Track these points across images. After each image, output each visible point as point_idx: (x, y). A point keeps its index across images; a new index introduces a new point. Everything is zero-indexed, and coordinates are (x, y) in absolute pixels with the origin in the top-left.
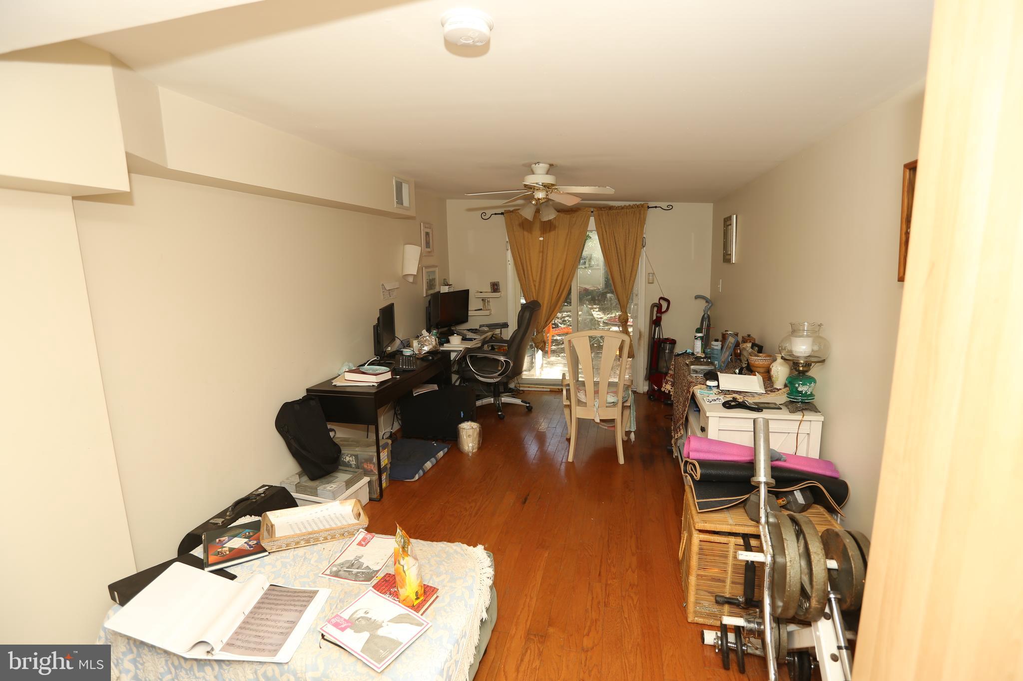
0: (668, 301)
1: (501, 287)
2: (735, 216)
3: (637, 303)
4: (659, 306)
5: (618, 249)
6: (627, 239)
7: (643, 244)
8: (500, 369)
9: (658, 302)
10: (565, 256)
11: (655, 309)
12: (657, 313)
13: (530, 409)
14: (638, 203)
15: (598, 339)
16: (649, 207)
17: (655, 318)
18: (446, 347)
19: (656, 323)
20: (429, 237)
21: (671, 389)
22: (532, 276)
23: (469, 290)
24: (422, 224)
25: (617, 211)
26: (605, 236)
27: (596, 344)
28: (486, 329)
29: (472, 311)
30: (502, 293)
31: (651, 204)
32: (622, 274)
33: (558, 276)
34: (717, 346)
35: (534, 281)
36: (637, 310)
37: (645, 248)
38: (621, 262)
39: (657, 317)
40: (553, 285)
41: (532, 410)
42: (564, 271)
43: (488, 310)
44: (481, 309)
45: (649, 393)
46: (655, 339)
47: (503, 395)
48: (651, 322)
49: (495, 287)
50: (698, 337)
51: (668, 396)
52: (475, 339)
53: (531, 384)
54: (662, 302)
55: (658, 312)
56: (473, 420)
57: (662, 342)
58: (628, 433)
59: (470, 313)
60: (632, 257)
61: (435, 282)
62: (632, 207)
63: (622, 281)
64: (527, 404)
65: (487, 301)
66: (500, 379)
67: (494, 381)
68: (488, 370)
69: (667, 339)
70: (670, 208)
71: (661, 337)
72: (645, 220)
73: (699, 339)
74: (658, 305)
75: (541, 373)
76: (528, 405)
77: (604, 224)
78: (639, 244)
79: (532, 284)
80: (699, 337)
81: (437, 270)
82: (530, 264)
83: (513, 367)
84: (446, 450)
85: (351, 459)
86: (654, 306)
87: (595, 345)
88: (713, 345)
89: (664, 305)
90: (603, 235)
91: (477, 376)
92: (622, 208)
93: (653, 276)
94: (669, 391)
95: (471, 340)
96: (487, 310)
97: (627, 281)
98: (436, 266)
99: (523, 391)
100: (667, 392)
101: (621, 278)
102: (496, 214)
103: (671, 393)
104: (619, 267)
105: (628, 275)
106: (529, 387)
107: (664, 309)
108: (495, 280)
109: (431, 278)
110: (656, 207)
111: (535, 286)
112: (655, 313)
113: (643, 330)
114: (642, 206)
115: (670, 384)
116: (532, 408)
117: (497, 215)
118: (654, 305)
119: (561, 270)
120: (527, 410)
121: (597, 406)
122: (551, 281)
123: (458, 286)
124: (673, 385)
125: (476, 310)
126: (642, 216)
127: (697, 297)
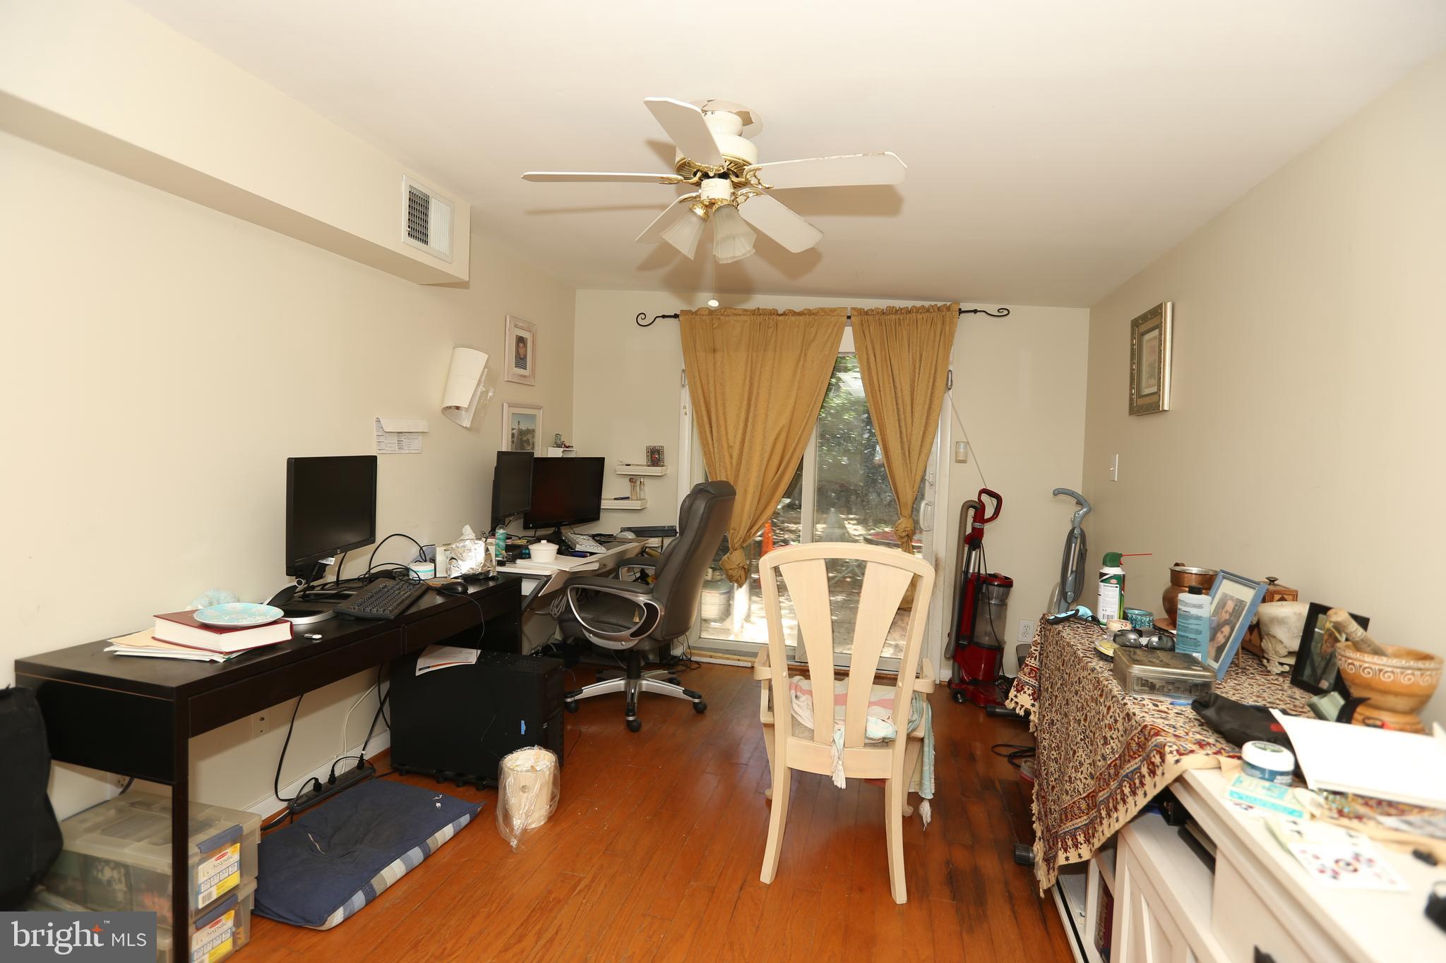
0: (999, 499)
1: (668, 457)
2: (1169, 305)
3: (932, 500)
4: (979, 508)
5: (899, 390)
6: (917, 370)
7: (947, 384)
8: (637, 620)
9: (977, 500)
10: (792, 401)
11: (971, 512)
12: (975, 521)
13: (700, 710)
14: (940, 304)
15: (853, 570)
16: (961, 312)
17: (969, 531)
18: (520, 567)
19: (973, 541)
20: (525, 346)
21: (1033, 705)
22: (727, 439)
23: (603, 459)
24: (508, 317)
25: (898, 316)
26: (873, 365)
27: (850, 577)
28: (630, 536)
29: (611, 499)
30: (669, 468)
31: (964, 307)
32: (905, 439)
33: (776, 439)
34: (1200, 607)
35: (730, 447)
36: (933, 514)
37: (950, 392)
38: (902, 416)
39: (974, 529)
40: (766, 455)
41: (706, 712)
42: (789, 430)
43: (640, 499)
44: (627, 498)
45: (953, 686)
46: (969, 576)
47: (647, 674)
48: (962, 539)
49: (655, 456)
50: (1111, 578)
51: (1022, 722)
52: (592, 554)
53: (716, 650)
54: (985, 498)
55: (975, 519)
56: (546, 745)
57: (984, 582)
58: (914, 799)
59: (605, 504)
60: (927, 406)
61: (533, 437)
62: (928, 311)
63: (904, 454)
64: (694, 698)
65: (638, 483)
66: (636, 642)
67: (622, 648)
68: (613, 620)
69: (995, 576)
70: (1003, 313)
71: (982, 572)
72: (952, 335)
73: (1114, 581)
74: (976, 505)
75: (742, 627)
76: (697, 701)
77: (872, 342)
78: (940, 384)
79: (726, 453)
80: (1114, 577)
81: (539, 414)
82: (724, 414)
83: (663, 618)
84: (465, 819)
85: (115, 874)
86: (972, 507)
87: (848, 580)
88: (1186, 604)
89: (990, 505)
90: (868, 362)
91: (587, 634)
92: (909, 311)
93: (965, 448)
94: (1028, 713)
95: (583, 555)
96: (637, 500)
97: (915, 453)
98: (539, 408)
99: (697, 663)
100: (1022, 713)
101: (902, 448)
102: (664, 317)
103: (1032, 717)
104: (900, 426)
105: (916, 444)
106: (711, 657)
107: (989, 513)
108: (655, 443)
109: (523, 427)
110: (975, 311)
111: (731, 457)
112: (970, 521)
113: (942, 555)
114: (948, 308)
115: (1030, 692)
116: (705, 707)
117: (666, 319)
118: (968, 505)
119: (783, 426)
120: (693, 711)
121: (840, 742)
122: (763, 449)
123: (582, 449)
124: (1037, 696)
125: (616, 499)
126: (947, 328)
127: (1057, 493)
